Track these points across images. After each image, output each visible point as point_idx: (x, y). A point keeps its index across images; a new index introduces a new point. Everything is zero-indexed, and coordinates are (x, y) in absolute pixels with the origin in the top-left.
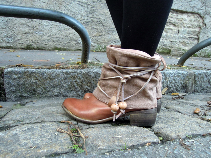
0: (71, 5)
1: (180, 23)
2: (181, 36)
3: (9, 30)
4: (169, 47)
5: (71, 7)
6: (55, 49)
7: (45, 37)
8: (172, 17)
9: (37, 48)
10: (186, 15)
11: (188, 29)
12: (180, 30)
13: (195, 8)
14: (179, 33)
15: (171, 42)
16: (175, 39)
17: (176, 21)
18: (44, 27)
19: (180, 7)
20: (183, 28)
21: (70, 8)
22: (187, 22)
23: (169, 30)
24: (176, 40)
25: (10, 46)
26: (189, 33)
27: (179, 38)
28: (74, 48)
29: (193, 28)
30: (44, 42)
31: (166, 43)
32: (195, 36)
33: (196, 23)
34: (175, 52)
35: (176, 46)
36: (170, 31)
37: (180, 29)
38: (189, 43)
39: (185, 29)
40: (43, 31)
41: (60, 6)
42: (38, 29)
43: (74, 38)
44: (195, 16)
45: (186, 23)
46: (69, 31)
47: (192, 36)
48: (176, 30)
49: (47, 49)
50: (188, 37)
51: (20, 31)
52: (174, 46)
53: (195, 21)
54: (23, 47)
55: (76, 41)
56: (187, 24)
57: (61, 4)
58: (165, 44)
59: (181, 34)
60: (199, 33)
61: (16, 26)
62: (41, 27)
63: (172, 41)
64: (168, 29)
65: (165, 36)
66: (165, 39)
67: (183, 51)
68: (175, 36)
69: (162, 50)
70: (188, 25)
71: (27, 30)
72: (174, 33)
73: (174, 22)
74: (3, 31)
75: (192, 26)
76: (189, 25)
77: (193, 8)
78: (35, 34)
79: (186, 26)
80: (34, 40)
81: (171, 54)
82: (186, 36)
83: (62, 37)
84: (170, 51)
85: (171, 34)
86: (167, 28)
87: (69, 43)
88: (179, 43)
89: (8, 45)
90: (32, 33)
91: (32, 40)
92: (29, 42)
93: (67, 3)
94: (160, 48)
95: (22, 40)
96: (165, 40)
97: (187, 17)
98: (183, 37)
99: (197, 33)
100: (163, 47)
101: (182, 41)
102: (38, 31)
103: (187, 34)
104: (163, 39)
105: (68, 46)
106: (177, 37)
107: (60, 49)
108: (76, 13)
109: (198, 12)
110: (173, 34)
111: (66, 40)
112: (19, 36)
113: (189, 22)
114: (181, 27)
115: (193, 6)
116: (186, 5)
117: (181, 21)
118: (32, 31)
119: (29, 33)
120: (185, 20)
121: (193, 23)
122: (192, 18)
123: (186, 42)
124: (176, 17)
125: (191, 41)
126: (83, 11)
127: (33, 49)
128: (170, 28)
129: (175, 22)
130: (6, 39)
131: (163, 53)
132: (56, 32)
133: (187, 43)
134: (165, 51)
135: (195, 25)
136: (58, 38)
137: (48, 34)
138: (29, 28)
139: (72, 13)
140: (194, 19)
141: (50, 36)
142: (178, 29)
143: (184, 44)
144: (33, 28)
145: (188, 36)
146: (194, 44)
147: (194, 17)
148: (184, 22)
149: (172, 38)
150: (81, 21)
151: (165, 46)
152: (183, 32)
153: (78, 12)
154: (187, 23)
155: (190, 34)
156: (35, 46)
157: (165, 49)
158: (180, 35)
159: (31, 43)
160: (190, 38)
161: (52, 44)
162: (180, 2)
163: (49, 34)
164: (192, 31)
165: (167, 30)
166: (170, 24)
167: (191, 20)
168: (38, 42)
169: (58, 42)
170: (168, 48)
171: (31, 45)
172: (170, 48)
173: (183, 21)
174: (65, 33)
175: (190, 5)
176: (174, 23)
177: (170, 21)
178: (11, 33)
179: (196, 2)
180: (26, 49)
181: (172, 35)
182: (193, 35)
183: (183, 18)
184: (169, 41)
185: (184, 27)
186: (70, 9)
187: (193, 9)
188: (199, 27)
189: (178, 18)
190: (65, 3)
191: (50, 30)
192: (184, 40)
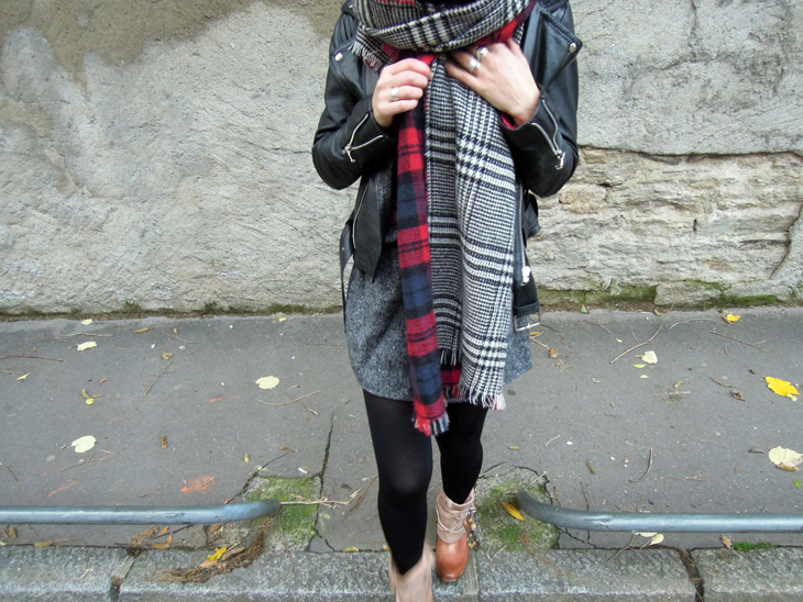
0: (302, 194)
1: (702, 197)
2: (706, 240)
3: (158, 272)
4: (651, 280)
5: (303, 202)
6: (276, 309)
7: (245, 283)
8: (667, 181)
9: (231, 308)
10: (735, 165)
11: (739, 214)
12: (699, 220)
13: (779, 135)
14: (695, 229)
15: (662, 263)
16: (678, 254)
17: (685, 192)
18: (239, 258)
19: (705, 144)
20: (716, 210)
21: (299, 202)
22: (735, 190)
23: (651, 227)
24: (682, 257)
25: (167, 307)
26: (740, 226)
27: (694, 249)
28: (324, 305)
29: (763, 207)
30: (244, 294)
31: (640, 268)
32: (772, 232)
33: (780, 189)
34: (673, 296)
35: (682, 274)
36: (657, 229)
37: (700, 217)
38: (744, 258)
39: (726, 217)
40: (238, 269)
41: (272, 200)
42: (224, 265)
43: (322, 278)
44: (779, 164)
45: (732, 192)
46: (306, 264)
47: (759, 235)
48: (681, 225)
49: (255, 310)
50: (736, 240)
51: (184, 274)
52: (675, 273)
53: (775, 181)
54: (197, 308)
55: (327, 285)
56: (736, 197)
57: (274, 197)
58: (633, 271)
59: (705, 234)
60: (793, 221)
61: (172, 263)
62: (230, 260)
63: (660, 260)
64: (646, 223)
65: (635, 249)
66: (636, 257)
67: (709, 293)
68: (676, 241)
69: (620, 290)
70: (738, 201)
71: (198, 269)
72: (672, 235)
73: (676, 196)
74: (147, 276)
75: (760, 199)
76: (745, 201)
77: (766, 137)
78: (221, 278)
79: (728, 203)
80: (219, 292)
81: (657, 301)
82: (727, 239)
83: (288, 279)
84: (652, 292)
85: (661, 240)
86: (645, 219)
87: (309, 291)
88: (694, 266)
89: (162, 306)
90: (211, 276)
91: (215, 293)
92: (209, 298)
93: (289, 191)
94: (616, 285)
95: (193, 293)
96: (634, 260)
97: (738, 169)
98: (715, 243)
99: (786, 221)
100: (627, 280)
101: (710, 257)
102: (226, 269)
103: (735, 231)
104: (625, 256)
105: (308, 301)
106: (685, 246)
107: (287, 310)
108: (319, 216)
109: (793, 147)
110: (669, 238)
111: (301, 284)
112: (184, 286)
113: (747, 188)
114: (710, 211)
115: (768, 129)
116: (733, 132)
117: (710, 188)
118: (211, 271)
119: (206, 276)
120: (729, 181)
121: (767, 190)
122: (764, 169)
123: (728, 258)
124: (685, 178)
125: (751, 252)
126: (336, 207)
127: (221, 311)
128: (656, 218)
129: (680, 197)
130: (157, 293)
131: (625, 300)
132: (271, 267)
133: (730, 260)
134: (633, 294)
135: (775, 197)
136: (280, 283)
137: (251, 276)
138: (203, 265)
139: (308, 216)
140: (774, 174)
141: (256, 279)
142: (691, 219)
143: (719, 264)
144: (212, 262)
145: (740, 235)
146: (766, 261)
147: (774, 167)
148: (723, 189)
149: (664, 251)
150: (335, 233)
151: (633, 277)
152: (716, 224)
153: (322, 212)
154: (736, 193)
155: (751, 229)
156: (225, 305)
157: (634, 287)
158: (698, 237)
159: (214, 298)
160: (746, 242)
161: (266, 299)
162: (706, 124)
163: (255, 275)
164: (758, 221)
165: (642, 227)
166: (659, 203)
167: (756, 181)
168: (231, 295)
169: (281, 292)
170: (648, 282)
171: (215, 303)
172: (652, 284)
173: (717, 188)
174: (296, 268)
175: (754, 129)
176: (676, 199)
177: (657, 195)
178: (165, 280)
179: (787, 111)
180: (206, 314)
181: (666, 242)
182: (765, 231)
183: (719, 178)
184: (648, 261)
185: (723, 208)
186: (299, 205)
187: (767, 142)
188: (793, 201)
189: (697, 178)
190: (285, 191)
191: (254, 265)
192: (719, 253)
